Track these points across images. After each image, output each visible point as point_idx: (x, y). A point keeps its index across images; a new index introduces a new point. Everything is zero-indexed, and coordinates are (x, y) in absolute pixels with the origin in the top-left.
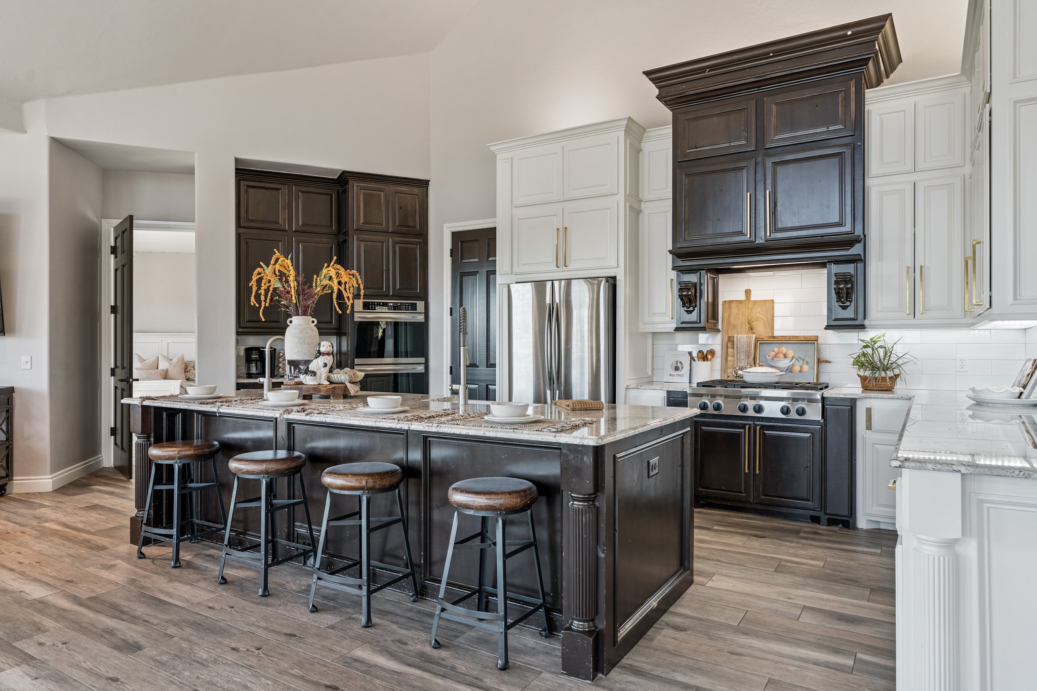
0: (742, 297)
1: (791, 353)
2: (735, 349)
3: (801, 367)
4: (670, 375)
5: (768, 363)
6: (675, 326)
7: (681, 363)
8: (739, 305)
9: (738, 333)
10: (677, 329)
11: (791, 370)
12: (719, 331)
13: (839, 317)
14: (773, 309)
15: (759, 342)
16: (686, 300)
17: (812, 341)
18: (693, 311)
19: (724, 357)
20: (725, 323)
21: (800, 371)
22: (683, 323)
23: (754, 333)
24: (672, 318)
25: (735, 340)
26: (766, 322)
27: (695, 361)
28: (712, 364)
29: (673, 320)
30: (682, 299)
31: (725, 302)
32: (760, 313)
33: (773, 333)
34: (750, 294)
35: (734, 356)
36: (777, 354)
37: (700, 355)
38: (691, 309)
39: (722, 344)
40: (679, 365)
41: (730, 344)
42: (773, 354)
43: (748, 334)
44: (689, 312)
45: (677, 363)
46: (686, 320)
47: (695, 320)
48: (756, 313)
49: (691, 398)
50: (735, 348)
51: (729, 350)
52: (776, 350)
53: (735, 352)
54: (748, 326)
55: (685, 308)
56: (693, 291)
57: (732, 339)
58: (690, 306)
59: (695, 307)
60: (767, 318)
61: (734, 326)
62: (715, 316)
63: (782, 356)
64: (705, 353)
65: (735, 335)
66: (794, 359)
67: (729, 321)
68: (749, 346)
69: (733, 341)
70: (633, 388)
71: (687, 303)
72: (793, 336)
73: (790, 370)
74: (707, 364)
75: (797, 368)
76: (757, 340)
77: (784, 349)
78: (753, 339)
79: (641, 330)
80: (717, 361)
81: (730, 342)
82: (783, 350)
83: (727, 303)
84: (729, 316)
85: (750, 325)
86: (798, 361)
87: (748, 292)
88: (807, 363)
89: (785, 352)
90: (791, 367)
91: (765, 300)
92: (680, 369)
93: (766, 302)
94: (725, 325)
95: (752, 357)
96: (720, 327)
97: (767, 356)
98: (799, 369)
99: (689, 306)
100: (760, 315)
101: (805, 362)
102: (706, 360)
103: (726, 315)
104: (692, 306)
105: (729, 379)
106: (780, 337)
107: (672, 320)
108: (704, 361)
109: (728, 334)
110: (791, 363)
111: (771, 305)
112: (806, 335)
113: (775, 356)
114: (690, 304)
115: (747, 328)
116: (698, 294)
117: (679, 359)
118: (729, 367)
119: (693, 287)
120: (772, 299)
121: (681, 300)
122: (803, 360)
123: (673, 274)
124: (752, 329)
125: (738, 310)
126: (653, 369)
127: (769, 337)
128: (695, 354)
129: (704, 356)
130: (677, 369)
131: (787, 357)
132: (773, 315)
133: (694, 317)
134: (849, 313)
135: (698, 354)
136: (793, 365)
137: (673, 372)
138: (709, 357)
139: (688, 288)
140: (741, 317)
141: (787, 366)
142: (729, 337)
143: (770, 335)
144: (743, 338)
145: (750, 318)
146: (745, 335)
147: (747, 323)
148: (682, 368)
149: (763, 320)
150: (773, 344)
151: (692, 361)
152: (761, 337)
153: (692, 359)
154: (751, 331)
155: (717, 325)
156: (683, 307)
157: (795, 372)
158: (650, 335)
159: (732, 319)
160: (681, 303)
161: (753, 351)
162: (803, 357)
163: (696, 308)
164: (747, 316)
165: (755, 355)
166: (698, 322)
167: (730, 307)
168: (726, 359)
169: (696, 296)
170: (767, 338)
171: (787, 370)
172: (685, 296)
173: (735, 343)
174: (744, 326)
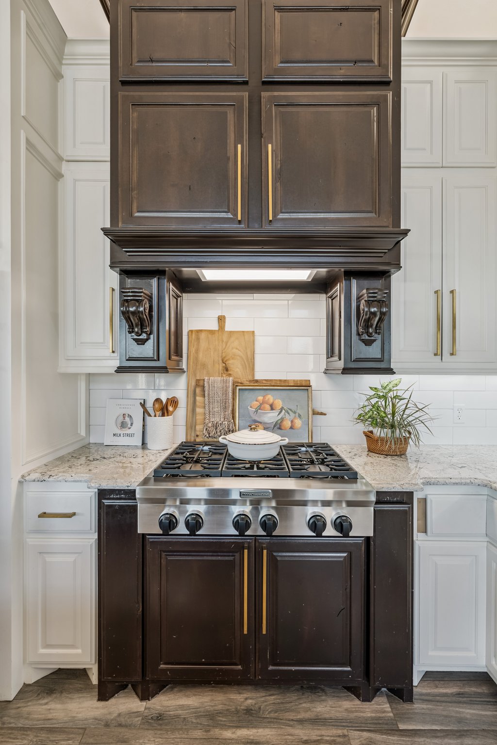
0: (214, 326)
1: (279, 404)
2: (206, 398)
3: (292, 422)
4: (114, 435)
5: (251, 417)
6: (117, 364)
7: (130, 416)
8: (210, 336)
9: (209, 375)
10: (121, 370)
11: (280, 426)
12: (182, 371)
13: (362, 356)
14: (254, 344)
15: (238, 388)
16: (134, 320)
17: (304, 386)
18: (147, 340)
19: (190, 408)
20: (192, 361)
21: (291, 428)
22: (130, 359)
23: (230, 375)
24: (113, 352)
25: (206, 385)
26: (245, 361)
27: (150, 415)
28: (174, 418)
29: (115, 354)
30: (128, 319)
31: (192, 331)
32: (237, 349)
33: (253, 375)
34: (225, 322)
35: (204, 407)
36: (261, 404)
37: (157, 406)
38: (144, 336)
39: (188, 390)
40: (127, 419)
41: (198, 390)
42: (256, 404)
43: (222, 376)
44: (141, 342)
45: (124, 418)
46: (135, 354)
47: (151, 355)
48: (232, 348)
49: (141, 505)
50: (206, 395)
51: (198, 398)
52: (260, 398)
53: (207, 402)
54: (222, 365)
55: (133, 334)
56: (147, 306)
57: (201, 383)
58: (142, 332)
59: (150, 334)
60: (247, 356)
61: (204, 366)
62: (178, 352)
63: (268, 407)
64: (164, 401)
65: (206, 378)
66: (283, 411)
67: (196, 359)
68: (225, 393)
69: (204, 387)
70: (34, 481)
71: (137, 326)
72: (280, 380)
73: (278, 426)
74: (167, 419)
75: (287, 424)
76: (235, 384)
77: (270, 398)
78: (230, 384)
79: (62, 370)
80: (181, 412)
81: (198, 387)
82: (268, 399)
83: (194, 333)
84: (197, 351)
85: (224, 365)
86: (289, 413)
87: (221, 320)
88: (300, 416)
89: (271, 401)
90: (279, 422)
91: (243, 332)
92: (129, 426)
93: (245, 333)
94: (191, 363)
95: (230, 409)
96: (184, 366)
97: (249, 407)
98: (290, 425)
99: (140, 332)
100: (237, 351)
101: (297, 415)
102: (166, 414)
103: (193, 350)
104: (146, 332)
105: (198, 440)
106: (264, 382)
107: (113, 355)
108: (163, 415)
109: (195, 375)
110: (280, 417)
111: (252, 337)
112: (296, 378)
113: (260, 407)
114: (142, 329)
115: (221, 368)
116: (155, 314)
117: (127, 412)
118: (198, 422)
119: (146, 300)
120: (253, 330)
121: (127, 321)
122: (295, 413)
123: (113, 278)
124: (227, 370)
125: (209, 343)
126: (88, 426)
127: (250, 381)
128: (149, 405)
129: (165, 408)
130: (123, 425)
131: (274, 408)
132: (254, 352)
133: (148, 349)
134: (374, 351)
135: (154, 405)
136: (282, 419)
137: (118, 431)
138: (171, 409)
139: (137, 300)
140: (212, 353)
141: (274, 420)
142: (198, 381)
143: (250, 378)
144: (216, 381)
145: (224, 355)
146: (219, 378)
147: (221, 361)
148: (132, 424)
149: (241, 357)
150: (257, 391)
151: (146, 415)
152: (240, 381)
153: (146, 412)
154: (225, 372)
155: (181, 363)
156: (130, 332)
157: (285, 429)
158: (83, 378)
159: (201, 355)
160: (127, 327)
161: (231, 401)
162: (294, 408)
163: (152, 336)
164: (220, 352)
165: (233, 406)
166: (155, 358)
167: (198, 339)
168: (194, 411)
169: (151, 316)
170: (248, 383)
171: (275, 426)
172: (133, 313)
173: (206, 389)
174: (217, 366)
